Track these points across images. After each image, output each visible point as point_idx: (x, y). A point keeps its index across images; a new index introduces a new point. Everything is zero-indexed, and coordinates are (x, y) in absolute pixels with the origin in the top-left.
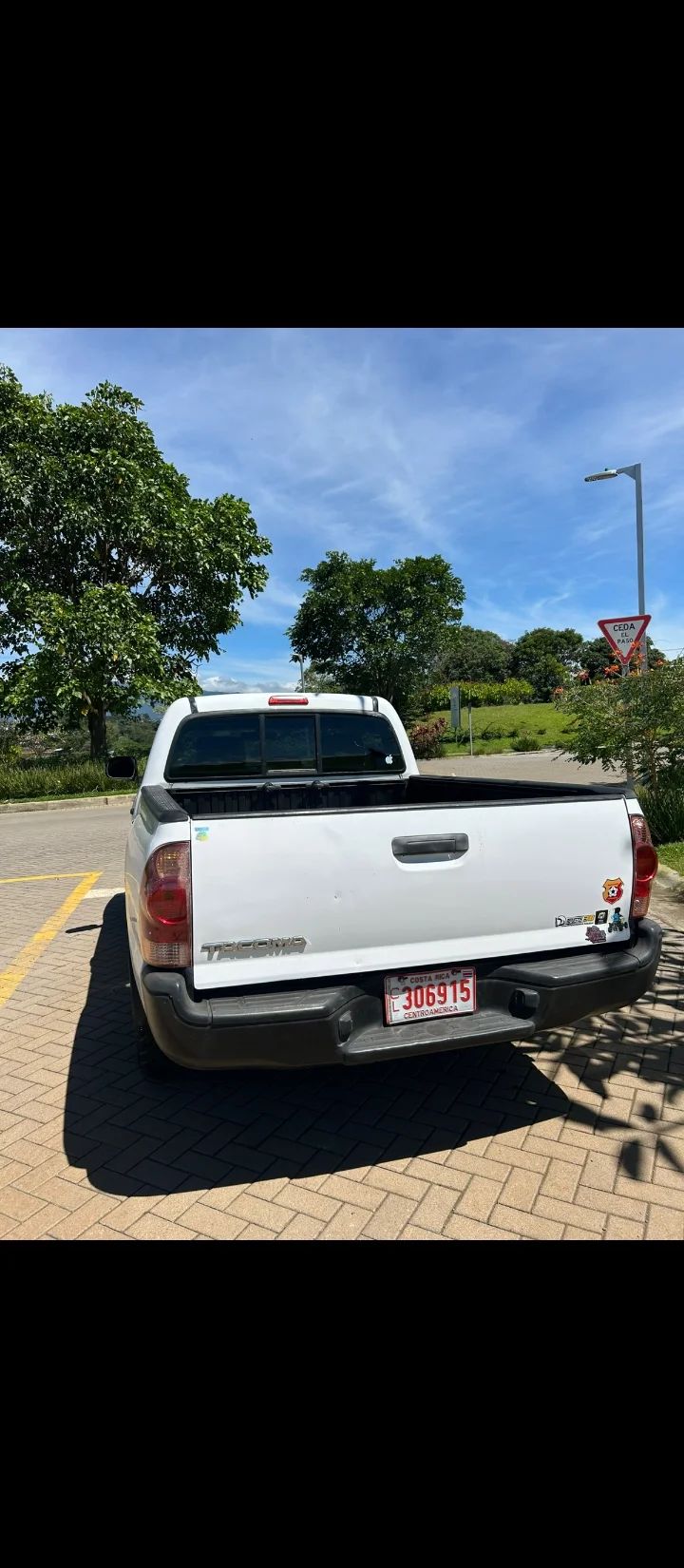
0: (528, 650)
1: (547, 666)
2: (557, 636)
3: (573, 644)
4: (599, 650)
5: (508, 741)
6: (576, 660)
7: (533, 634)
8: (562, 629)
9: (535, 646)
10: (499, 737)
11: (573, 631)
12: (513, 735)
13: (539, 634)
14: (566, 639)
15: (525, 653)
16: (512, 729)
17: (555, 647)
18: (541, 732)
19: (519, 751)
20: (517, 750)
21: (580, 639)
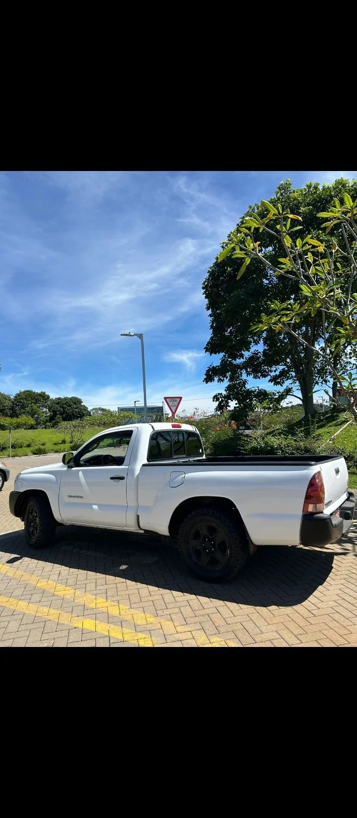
0: (22, 401)
1: (32, 410)
2: (37, 395)
3: (45, 400)
4: (58, 404)
5: (28, 450)
6: (46, 407)
7: (24, 392)
8: (39, 392)
9: (26, 399)
10: (21, 447)
11: (44, 393)
12: (29, 446)
13: (28, 393)
14: (42, 396)
15: (20, 402)
16: (28, 443)
17: (36, 400)
18: (43, 444)
19: (36, 454)
20: (34, 454)
21: (48, 397)
